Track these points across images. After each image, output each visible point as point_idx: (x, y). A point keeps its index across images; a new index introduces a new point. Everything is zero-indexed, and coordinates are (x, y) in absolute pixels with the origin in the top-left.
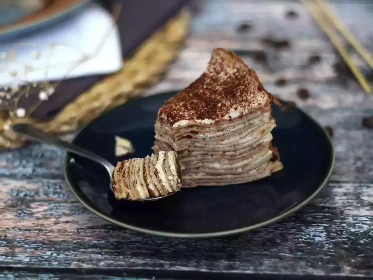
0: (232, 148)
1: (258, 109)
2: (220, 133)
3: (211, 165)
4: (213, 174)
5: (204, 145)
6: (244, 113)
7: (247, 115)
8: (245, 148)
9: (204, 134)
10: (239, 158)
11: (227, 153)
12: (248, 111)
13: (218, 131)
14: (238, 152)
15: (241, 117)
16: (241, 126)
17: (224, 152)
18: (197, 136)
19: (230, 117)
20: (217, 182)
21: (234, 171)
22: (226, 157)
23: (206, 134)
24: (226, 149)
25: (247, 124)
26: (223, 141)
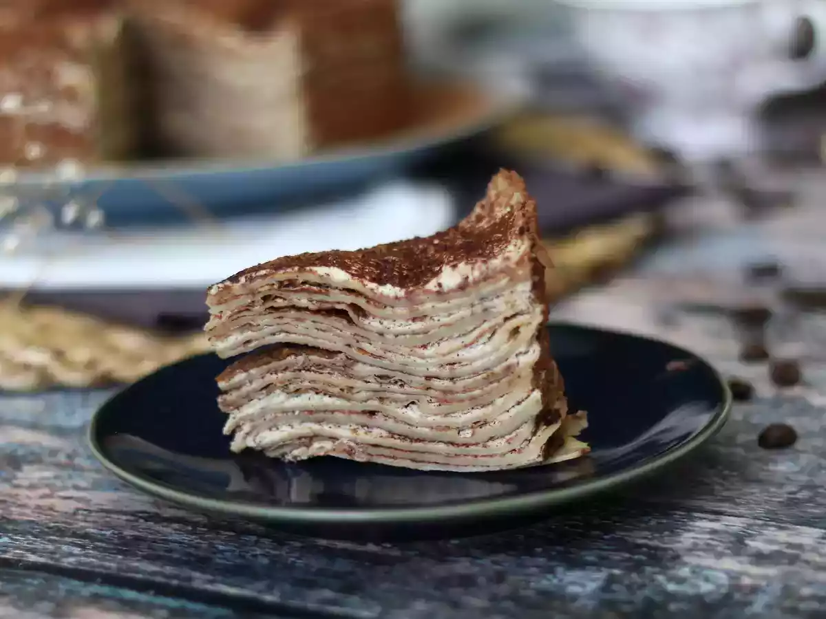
0: (446, 371)
1: (502, 271)
2: (417, 326)
3: (400, 411)
4: (404, 437)
5: (381, 353)
6: (471, 279)
7: (476, 283)
8: (476, 373)
9: (381, 323)
10: (462, 401)
11: (436, 383)
12: (482, 273)
13: (414, 320)
14: (460, 384)
15: (463, 287)
16: (466, 312)
17: (428, 378)
18: (366, 322)
19: (440, 285)
20: (413, 460)
21: (451, 434)
22: (432, 392)
23: (385, 323)
24: (434, 370)
25: (478, 309)
26: (425, 347)
